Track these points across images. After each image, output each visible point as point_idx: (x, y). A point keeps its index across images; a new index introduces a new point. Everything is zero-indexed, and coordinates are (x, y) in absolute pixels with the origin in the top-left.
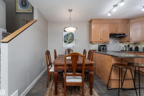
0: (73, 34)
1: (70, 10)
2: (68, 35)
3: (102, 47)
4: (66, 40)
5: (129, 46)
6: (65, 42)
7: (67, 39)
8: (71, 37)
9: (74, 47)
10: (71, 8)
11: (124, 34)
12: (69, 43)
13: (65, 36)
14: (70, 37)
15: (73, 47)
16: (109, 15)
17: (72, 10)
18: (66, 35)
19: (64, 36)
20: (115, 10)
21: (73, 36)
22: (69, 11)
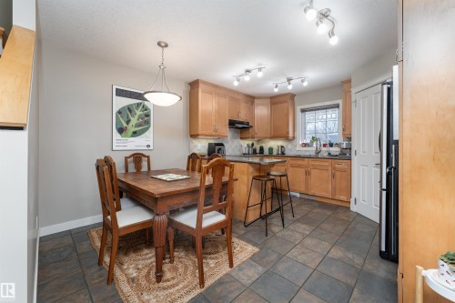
0: (146, 110)
1: (163, 45)
2: (130, 111)
3: (217, 148)
4: (125, 125)
5: (253, 145)
6: (121, 131)
7: (128, 122)
8: (140, 117)
9: (152, 148)
10: (164, 39)
11: (248, 124)
12: (135, 134)
13: (119, 112)
14: (137, 117)
15: (148, 146)
16: (236, 83)
17: (166, 46)
18: (123, 108)
19: (115, 110)
20: (247, 78)
21: (148, 115)
22: (159, 44)
